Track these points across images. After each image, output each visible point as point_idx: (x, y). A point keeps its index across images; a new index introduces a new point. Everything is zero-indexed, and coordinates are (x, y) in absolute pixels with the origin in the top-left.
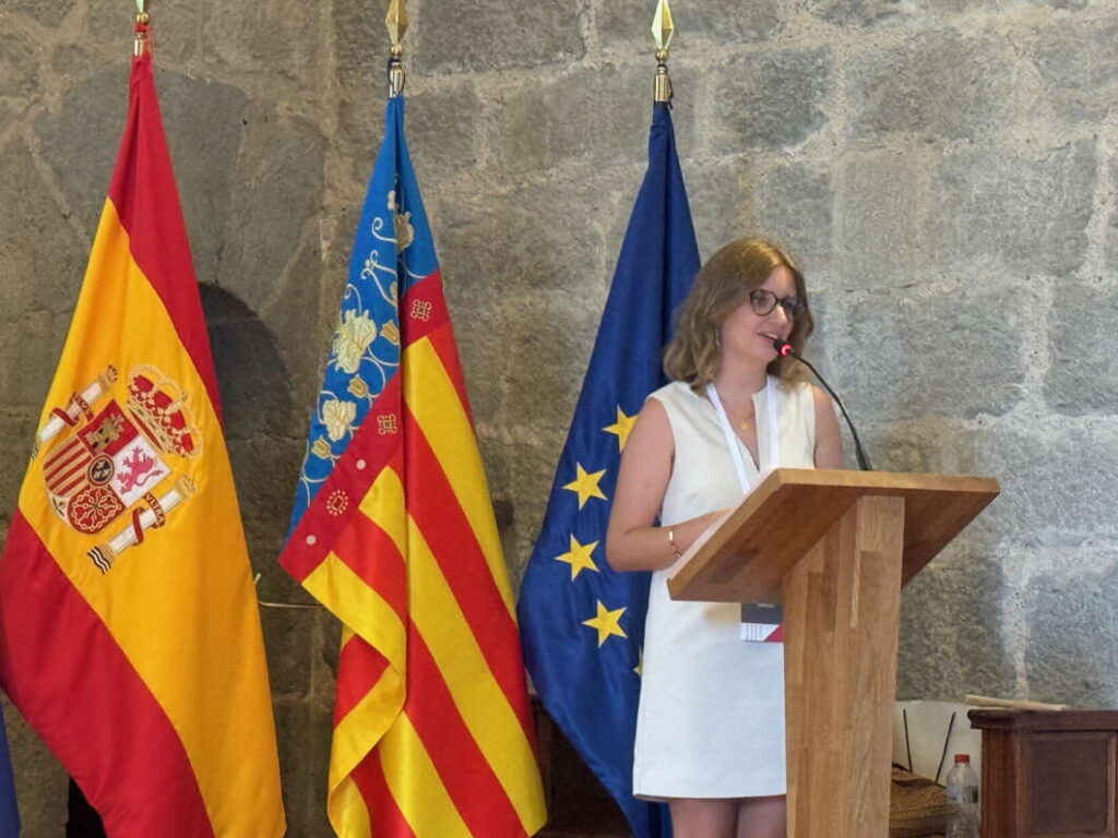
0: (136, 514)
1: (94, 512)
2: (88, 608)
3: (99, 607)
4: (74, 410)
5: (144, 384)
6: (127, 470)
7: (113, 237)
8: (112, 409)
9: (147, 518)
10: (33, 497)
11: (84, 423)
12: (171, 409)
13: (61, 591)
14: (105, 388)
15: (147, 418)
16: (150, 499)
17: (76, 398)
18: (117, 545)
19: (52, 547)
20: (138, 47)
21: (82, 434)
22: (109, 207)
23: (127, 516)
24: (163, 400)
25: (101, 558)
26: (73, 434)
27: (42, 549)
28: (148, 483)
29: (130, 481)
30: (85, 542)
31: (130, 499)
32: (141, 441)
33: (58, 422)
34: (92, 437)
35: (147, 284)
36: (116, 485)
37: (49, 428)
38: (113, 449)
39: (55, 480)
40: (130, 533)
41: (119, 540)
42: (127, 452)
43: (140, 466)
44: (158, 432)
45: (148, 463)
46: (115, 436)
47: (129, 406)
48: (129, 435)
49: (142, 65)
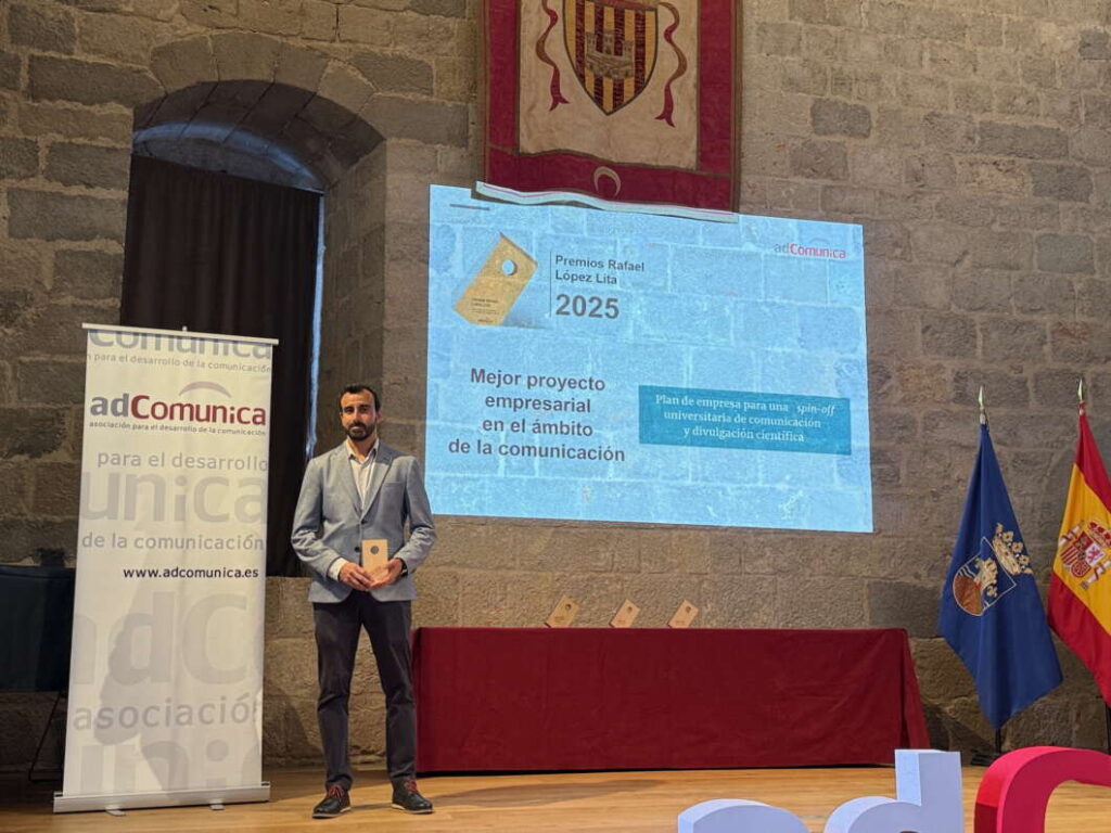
0: (1096, 570)
1: (1081, 570)
2: (1082, 603)
3: (1086, 603)
4: (1070, 536)
5: (1093, 525)
6: (1090, 555)
7: (1078, 476)
8: (1083, 534)
9: (1099, 571)
10: (1058, 566)
11: (1075, 540)
12: (1105, 533)
13: (1071, 598)
14: (1081, 528)
15: (1096, 536)
16: (1100, 564)
17: (1070, 531)
18: (1090, 581)
19: (1067, 582)
20: (1081, 412)
21: (1074, 543)
22: (1075, 467)
23: (1092, 570)
24: (1101, 530)
25: (1085, 586)
26: (1071, 543)
27: (1063, 584)
28: (1098, 559)
29: (1092, 558)
30: (1079, 581)
31: (1093, 564)
32: (1094, 545)
33: (1064, 541)
34: (1078, 544)
35: (1093, 494)
36: (1088, 560)
37: (1062, 542)
38: (1085, 548)
39: (1065, 560)
40: (1094, 577)
41: (1090, 579)
42: (1090, 549)
43: (1095, 553)
44: (1101, 541)
45: (1098, 552)
46: (1085, 543)
47: (1089, 533)
48: (1090, 543)
49: (1083, 418)
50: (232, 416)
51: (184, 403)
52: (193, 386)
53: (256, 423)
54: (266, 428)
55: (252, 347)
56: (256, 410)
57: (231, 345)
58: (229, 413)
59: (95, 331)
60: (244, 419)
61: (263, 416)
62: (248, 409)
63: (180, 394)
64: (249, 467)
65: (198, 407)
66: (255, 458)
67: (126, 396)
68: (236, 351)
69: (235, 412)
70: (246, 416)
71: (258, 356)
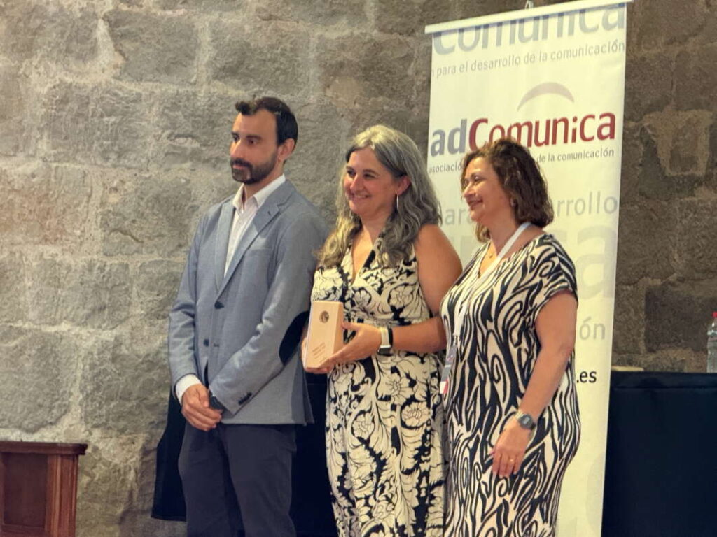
50: (574, 131)
51: (522, 122)
52: (533, 94)
53: (601, 137)
54: (616, 144)
55: (601, 13)
56: (602, 116)
57: (577, 17)
58: (572, 125)
59: (438, 34)
60: (587, 135)
61: (612, 126)
62: (593, 117)
63: (518, 109)
64: (590, 212)
65: (537, 124)
66: (599, 194)
67: (464, 122)
68: (583, 28)
69: (577, 125)
70: (591, 128)
71: (608, 27)
